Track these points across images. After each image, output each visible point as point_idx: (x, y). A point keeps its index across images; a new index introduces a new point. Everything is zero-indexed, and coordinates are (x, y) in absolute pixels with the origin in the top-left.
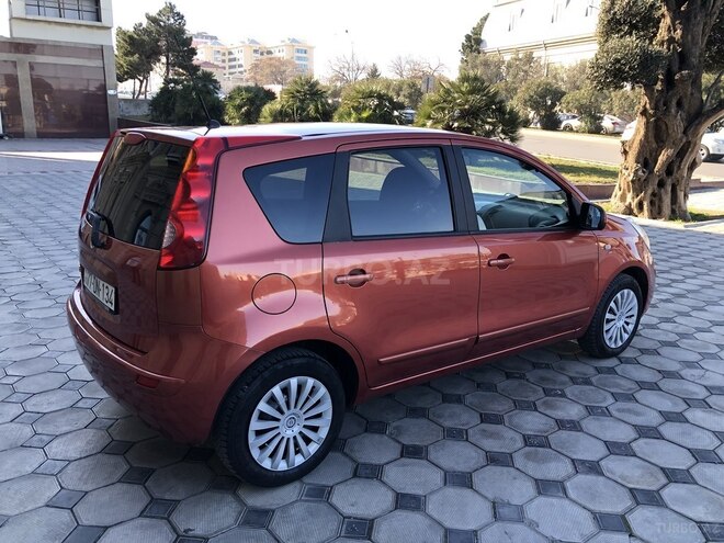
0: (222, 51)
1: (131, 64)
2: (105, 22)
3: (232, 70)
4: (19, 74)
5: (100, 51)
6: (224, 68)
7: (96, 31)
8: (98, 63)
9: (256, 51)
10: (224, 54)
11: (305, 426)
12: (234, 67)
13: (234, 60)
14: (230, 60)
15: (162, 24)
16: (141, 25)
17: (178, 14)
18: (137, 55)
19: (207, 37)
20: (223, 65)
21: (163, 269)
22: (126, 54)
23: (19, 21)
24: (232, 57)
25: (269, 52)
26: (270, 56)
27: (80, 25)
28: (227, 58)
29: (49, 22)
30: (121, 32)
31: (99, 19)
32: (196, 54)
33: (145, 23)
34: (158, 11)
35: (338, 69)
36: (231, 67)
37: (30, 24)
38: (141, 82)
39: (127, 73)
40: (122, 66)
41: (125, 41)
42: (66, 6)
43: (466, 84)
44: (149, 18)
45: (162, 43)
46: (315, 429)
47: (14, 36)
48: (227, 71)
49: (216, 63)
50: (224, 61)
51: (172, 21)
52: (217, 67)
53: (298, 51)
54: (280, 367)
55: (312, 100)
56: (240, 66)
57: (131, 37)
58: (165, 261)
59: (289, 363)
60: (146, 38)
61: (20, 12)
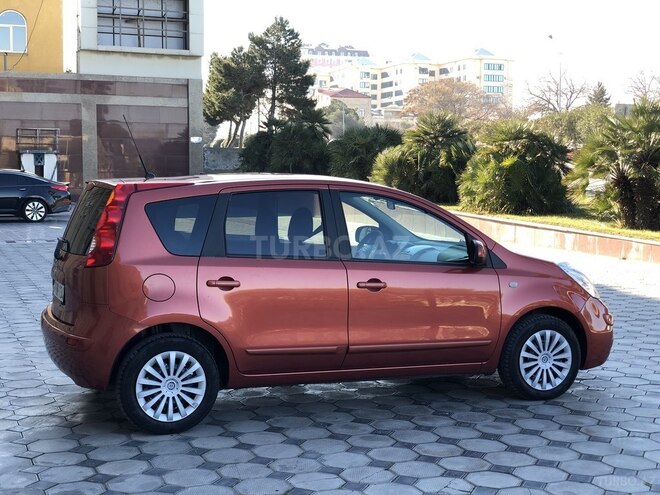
0: (372, 72)
1: (223, 101)
2: (193, 49)
3: (386, 100)
4: (84, 118)
5: (184, 87)
6: (374, 97)
7: (181, 61)
8: (182, 103)
9: (423, 71)
10: (375, 77)
11: (182, 391)
12: (389, 95)
13: (390, 84)
14: (384, 85)
15: (270, 46)
16: (241, 49)
17: (292, 32)
18: (233, 90)
19: (353, 53)
20: (374, 92)
21: (88, 267)
22: (219, 89)
23: (88, 55)
24: (386, 80)
25: (444, 71)
26: (444, 76)
27: (162, 55)
28: (379, 82)
29: (125, 53)
30: (216, 61)
31: (186, 46)
32: (312, 84)
33: (247, 46)
34: (265, 30)
35: (539, 93)
36: (384, 96)
37: (101, 56)
38: (238, 124)
39: (218, 113)
40: (213, 104)
41: (220, 71)
42: (146, 32)
43: (641, 118)
44: (253, 39)
45: (269, 73)
46: (193, 396)
47: (81, 72)
48: (378, 102)
49: (362, 91)
50: (374, 87)
51: (283, 42)
52: (364, 96)
53: (489, 67)
54: (163, 341)
55: (443, 145)
56: (399, 93)
57: (227, 67)
58: (90, 262)
59: (169, 340)
60: (246, 66)
61: (90, 42)
